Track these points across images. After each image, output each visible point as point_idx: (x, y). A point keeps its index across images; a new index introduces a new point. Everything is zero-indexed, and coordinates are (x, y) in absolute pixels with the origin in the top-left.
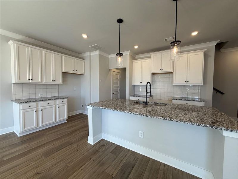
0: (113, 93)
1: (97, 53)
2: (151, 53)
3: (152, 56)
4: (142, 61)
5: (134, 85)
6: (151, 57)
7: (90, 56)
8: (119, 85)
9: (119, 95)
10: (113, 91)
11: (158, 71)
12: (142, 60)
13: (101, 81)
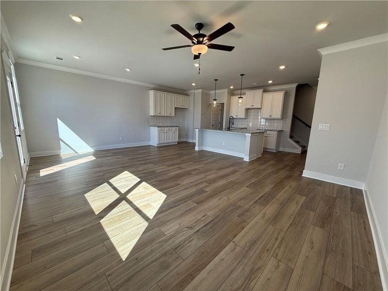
0: (213, 125)
1: (200, 91)
3: (246, 93)
7: (194, 93)
10: (212, 123)
11: (250, 107)
13: (202, 114)
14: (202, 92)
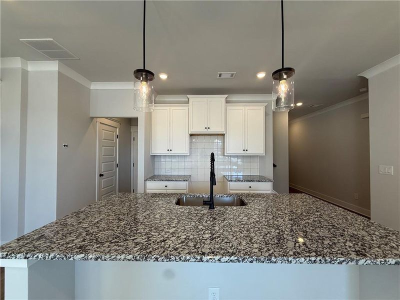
0: (101, 175)
1: (53, 67)
2: (188, 96)
3: (191, 101)
4: (173, 108)
5: (154, 157)
6: (188, 102)
7: (25, 73)
8: (116, 155)
9: (116, 178)
10: (99, 170)
11: (202, 130)
12: (172, 106)
13: (64, 146)
14: (59, 73)
